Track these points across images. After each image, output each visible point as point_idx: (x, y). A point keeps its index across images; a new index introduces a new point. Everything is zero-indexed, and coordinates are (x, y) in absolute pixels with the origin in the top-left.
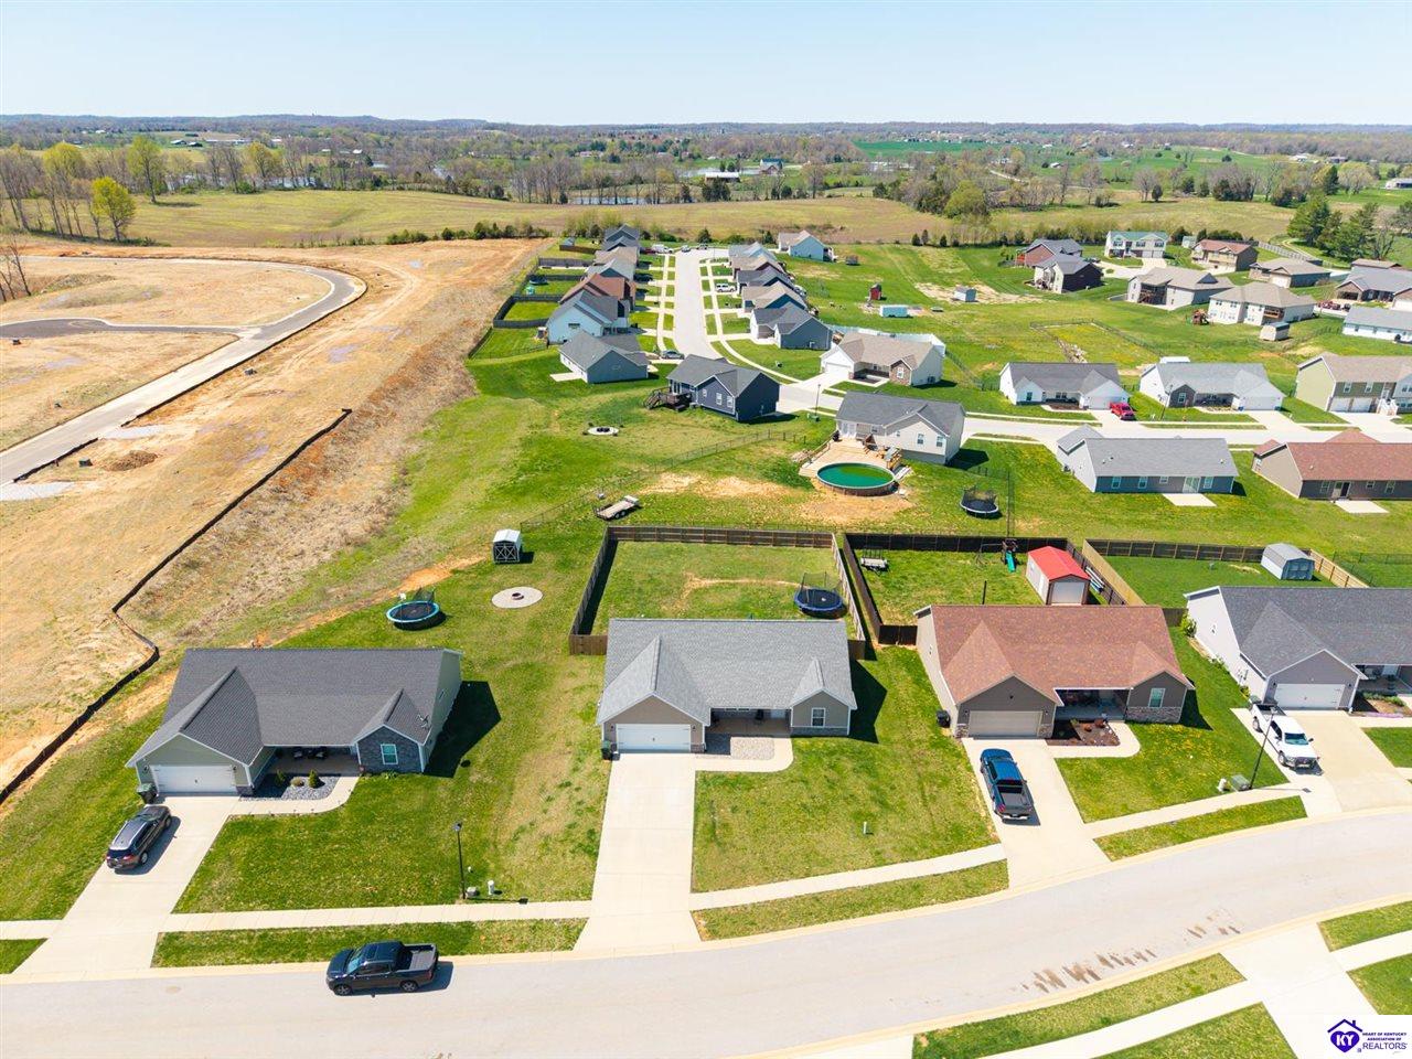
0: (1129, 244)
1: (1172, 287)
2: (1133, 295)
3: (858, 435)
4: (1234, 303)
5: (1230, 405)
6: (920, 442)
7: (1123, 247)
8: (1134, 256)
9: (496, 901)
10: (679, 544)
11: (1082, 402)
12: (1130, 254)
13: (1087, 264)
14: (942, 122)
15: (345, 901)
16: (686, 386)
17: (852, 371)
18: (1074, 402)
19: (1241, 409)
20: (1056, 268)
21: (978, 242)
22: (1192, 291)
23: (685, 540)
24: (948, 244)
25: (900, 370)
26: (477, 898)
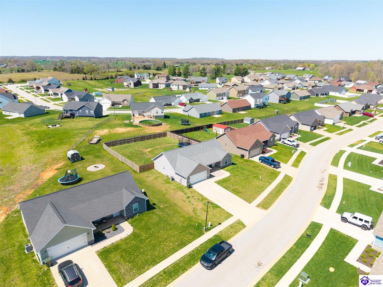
0: (141, 76)
1: (159, 84)
2: (151, 86)
3: (139, 114)
4: (176, 85)
5: (199, 101)
6: (157, 113)
7: (140, 77)
8: (143, 79)
9: (213, 228)
10: (127, 145)
11: (173, 104)
12: (142, 79)
13: (137, 80)
14: (50, 56)
15: (174, 250)
16: (72, 110)
17: (111, 104)
18: (170, 105)
19: (202, 102)
20: (131, 81)
21: (101, 78)
22: (165, 84)
23: (128, 142)
24: (93, 79)
25: (126, 102)
26: (207, 230)
